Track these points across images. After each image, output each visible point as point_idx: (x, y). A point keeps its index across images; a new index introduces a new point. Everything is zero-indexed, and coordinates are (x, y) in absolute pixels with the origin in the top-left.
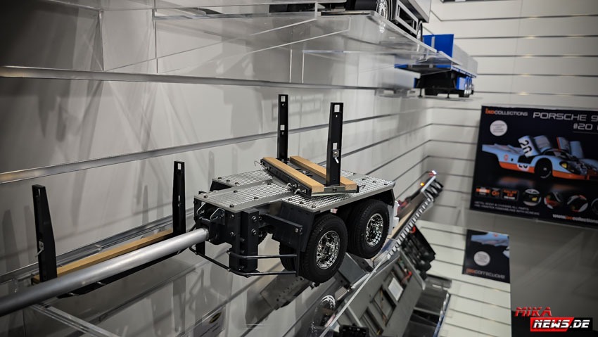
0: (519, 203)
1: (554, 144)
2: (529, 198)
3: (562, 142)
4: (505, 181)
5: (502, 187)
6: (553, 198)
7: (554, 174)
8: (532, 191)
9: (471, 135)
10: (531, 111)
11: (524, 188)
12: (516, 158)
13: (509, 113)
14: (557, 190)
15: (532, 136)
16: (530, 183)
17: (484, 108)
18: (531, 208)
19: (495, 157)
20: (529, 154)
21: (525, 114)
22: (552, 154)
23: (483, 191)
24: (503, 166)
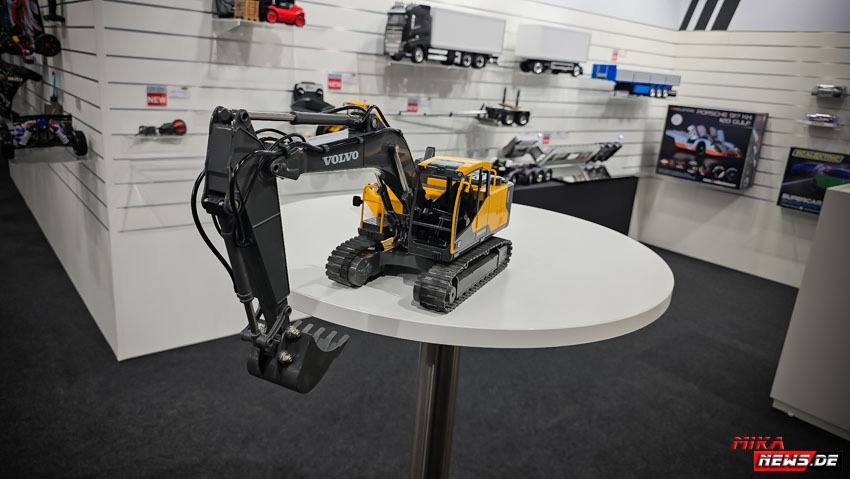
0: (684, 171)
1: (708, 132)
2: (690, 167)
3: (713, 130)
4: (679, 156)
5: (676, 160)
6: (705, 168)
7: (707, 152)
8: (693, 163)
9: (662, 125)
10: (696, 109)
11: (687, 161)
12: (686, 140)
13: (683, 110)
14: (708, 162)
15: (696, 125)
16: (692, 157)
17: (670, 107)
18: (692, 175)
19: (673, 139)
20: (693, 138)
21: (692, 111)
22: (706, 138)
23: (664, 162)
24: (678, 145)
